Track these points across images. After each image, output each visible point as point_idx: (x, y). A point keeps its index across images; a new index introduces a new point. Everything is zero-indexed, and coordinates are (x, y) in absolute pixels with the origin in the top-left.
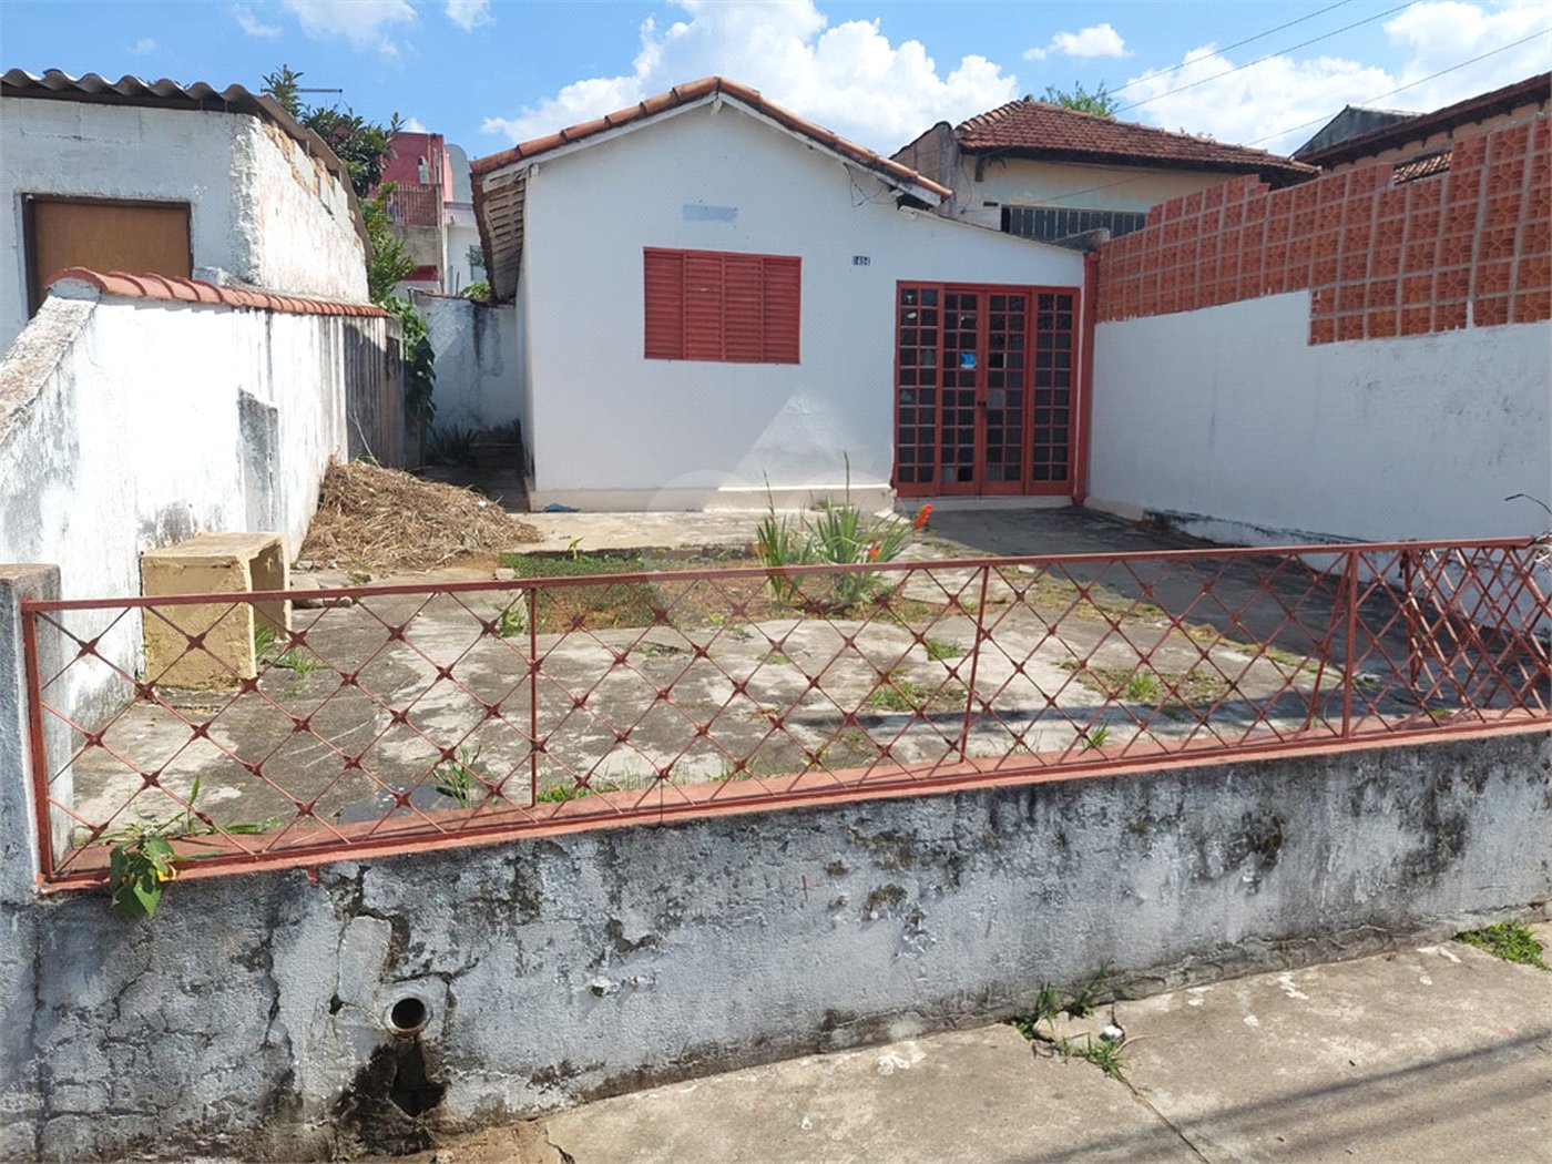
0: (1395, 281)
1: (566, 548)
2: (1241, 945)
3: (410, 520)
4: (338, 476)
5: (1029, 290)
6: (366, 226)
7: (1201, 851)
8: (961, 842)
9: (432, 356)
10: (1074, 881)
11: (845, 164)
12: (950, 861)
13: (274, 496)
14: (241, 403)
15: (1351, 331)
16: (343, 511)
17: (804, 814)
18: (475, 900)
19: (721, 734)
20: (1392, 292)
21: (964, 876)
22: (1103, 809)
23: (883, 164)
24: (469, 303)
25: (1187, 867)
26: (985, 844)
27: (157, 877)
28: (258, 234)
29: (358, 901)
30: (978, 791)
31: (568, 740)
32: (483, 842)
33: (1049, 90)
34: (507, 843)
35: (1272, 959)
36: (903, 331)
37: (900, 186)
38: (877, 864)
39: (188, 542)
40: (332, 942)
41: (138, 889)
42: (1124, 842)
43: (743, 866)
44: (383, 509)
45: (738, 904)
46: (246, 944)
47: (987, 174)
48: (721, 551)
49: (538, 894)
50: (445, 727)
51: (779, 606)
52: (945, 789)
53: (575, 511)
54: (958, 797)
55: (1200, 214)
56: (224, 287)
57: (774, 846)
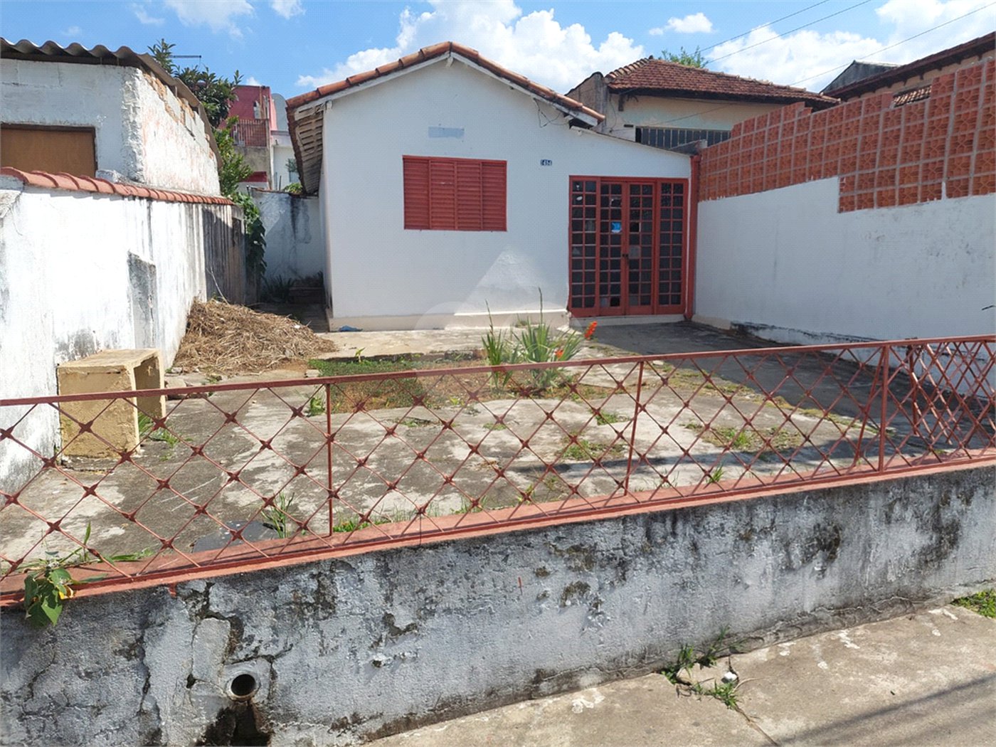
0: (895, 169)
1: (354, 355)
2: (813, 613)
3: (248, 338)
4: (199, 311)
5: (655, 180)
6: (218, 145)
7: (787, 551)
8: (627, 550)
9: (263, 230)
10: (703, 574)
11: (535, 99)
12: (619, 564)
13: (154, 325)
14: (130, 261)
15: (866, 203)
16: (203, 333)
17: (518, 536)
18: (289, 604)
19: (461, 480)
20: (893, 177)
21: (629, 574)
22: (722, 524)
23: (560, 99)
24: (288, 195)
25: (777, 562)
26: (643, 552)
27: (59, 596)
28: (141, 148)
29: (206, 608)
30: (638, 515)
31: (356, 487)
32: (294, 563)
33: (664, 53)
34: (312, 562)
35: (834, 622)
36: (573, 208)
37: (571, 113)
38: (570, 568)
39: (93, 356)
40: (187, 637)
41: (45, 606)
42: (736, 547)
43: (478, 573)
44: (230, 332)
45: (474, 599)
46: (125, 641)
47: (626, 106)
48: (457, 355)
49: (334, 597)
50: (270, 480)
51: (497, 391)
52: (616, 515)
53: (359, 331)
54: (624, 520)
55: (766, 129)
56: (117, 183)
57: (500, 558)
